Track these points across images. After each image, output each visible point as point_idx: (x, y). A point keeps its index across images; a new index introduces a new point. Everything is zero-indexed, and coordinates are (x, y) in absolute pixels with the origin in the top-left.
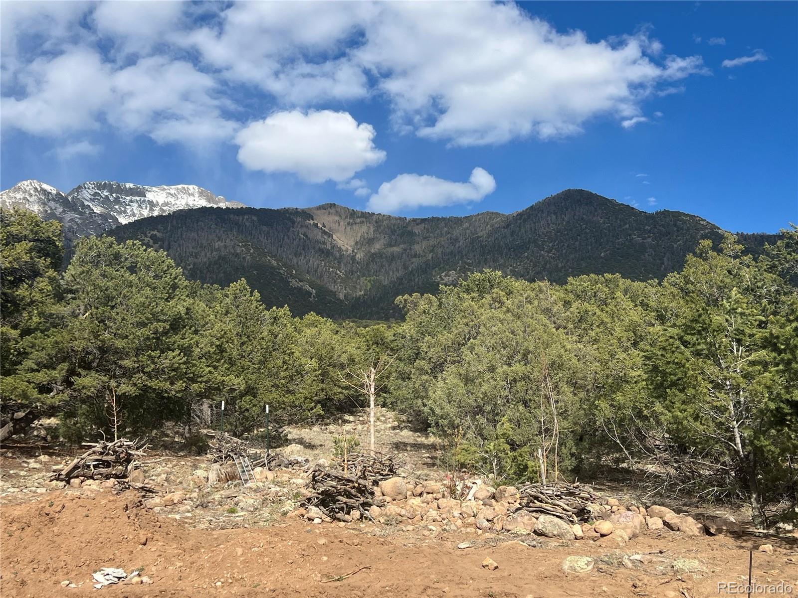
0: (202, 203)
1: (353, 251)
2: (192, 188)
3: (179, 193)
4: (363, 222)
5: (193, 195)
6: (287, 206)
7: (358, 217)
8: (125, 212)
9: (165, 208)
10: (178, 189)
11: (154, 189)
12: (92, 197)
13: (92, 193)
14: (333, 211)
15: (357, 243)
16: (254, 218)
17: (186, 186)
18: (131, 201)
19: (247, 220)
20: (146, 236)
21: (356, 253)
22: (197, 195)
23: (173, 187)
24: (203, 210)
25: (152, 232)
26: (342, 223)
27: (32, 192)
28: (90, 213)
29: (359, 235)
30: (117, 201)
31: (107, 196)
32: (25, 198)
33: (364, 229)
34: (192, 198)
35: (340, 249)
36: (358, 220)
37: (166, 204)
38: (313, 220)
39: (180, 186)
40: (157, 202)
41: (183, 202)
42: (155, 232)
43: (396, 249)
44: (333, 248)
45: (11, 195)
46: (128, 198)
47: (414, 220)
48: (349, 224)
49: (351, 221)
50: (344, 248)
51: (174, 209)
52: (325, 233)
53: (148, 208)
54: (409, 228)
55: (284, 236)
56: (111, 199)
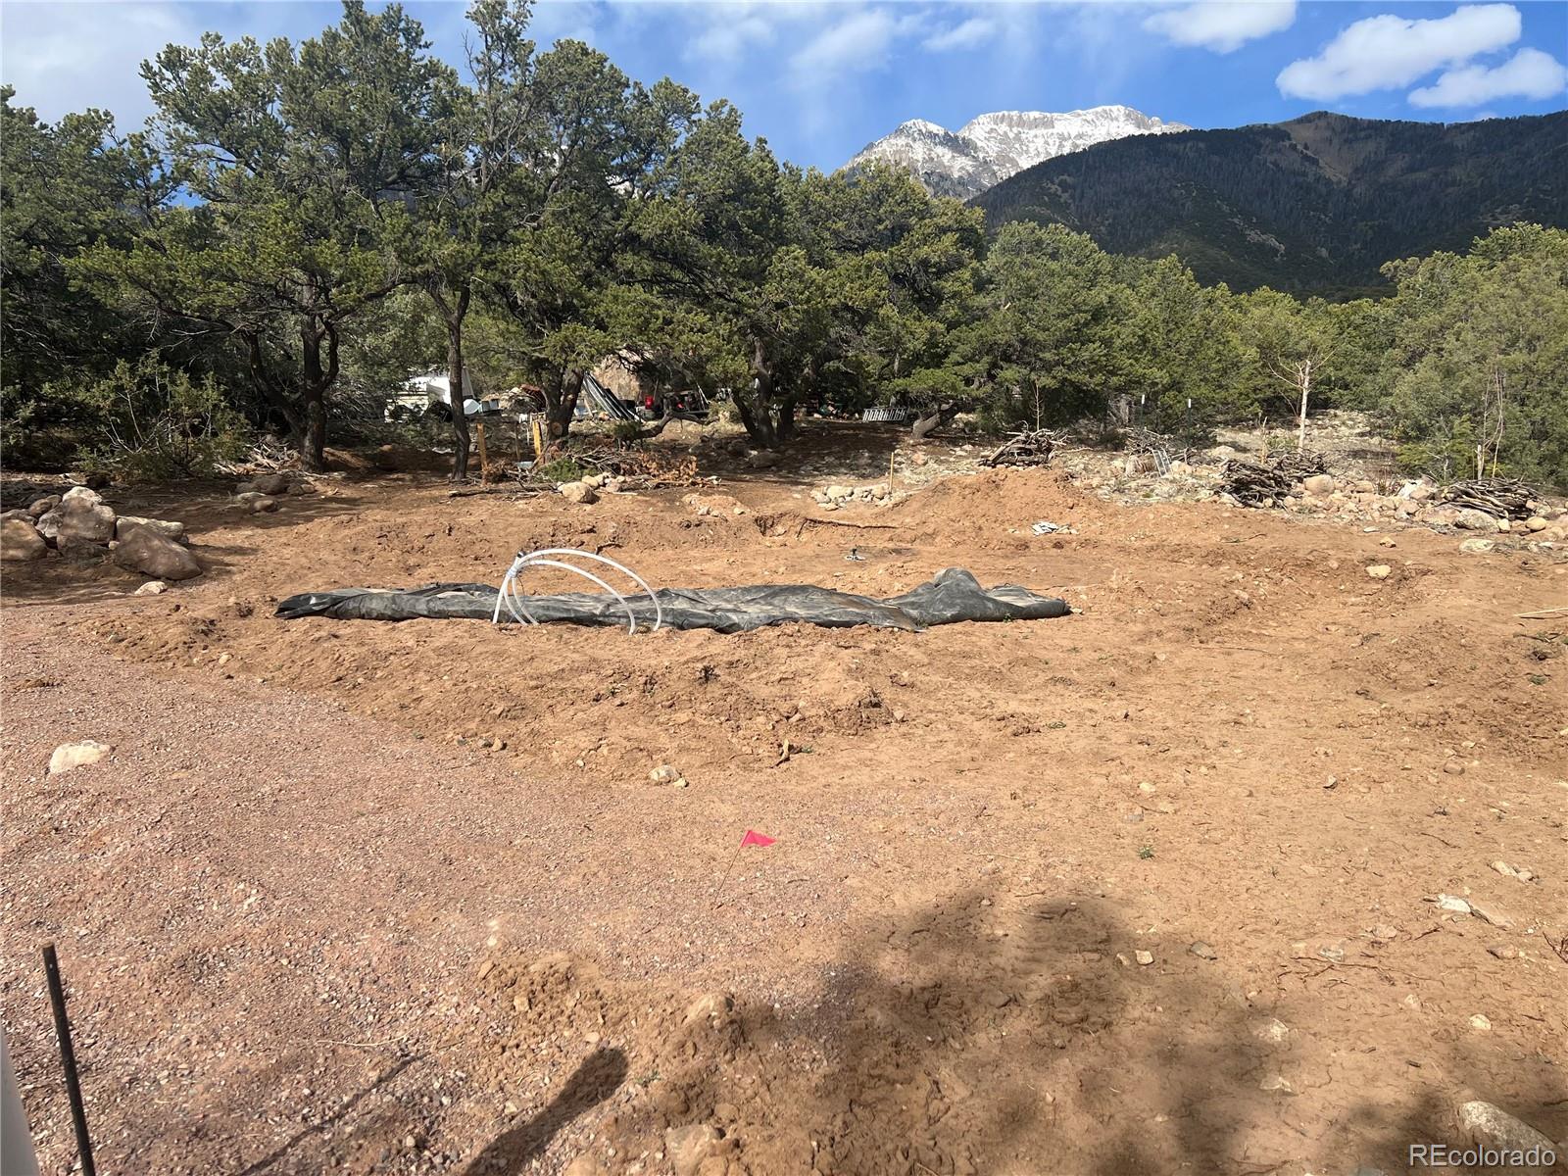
0: (1129, 130)
1: (1349, 183)
2: (1118, 110)
3: (1098, 119)
4: (1370, 136)
5: (1117, 119)
6: (1250, 124)
7: (1363, 129)
8: (1027, 152)
9: (1078, 142)
10: (1097, 113)
11: (1066, 115)
12: (987, 135)
13: (988, 129)
14: (1322, 123)
15: (1356, 170)
16: (1202, 145)
17: (1107, 108)
18: (1036, 136)
19: (1191, 148)
20: (1053, 183)
21: (1354, 186)
22: (1122, 119)
23: (1090, 111)
24: (1131, 139)
25: (1061, 177)
26: (1335, 141)
27: (916, 135)
29: (1363, 156)
30: (1018, 137)
31: (1005, 133)
32: (907, 145)
33: (1371, 146)
34: (1115, 123)
35: (1328, 182)
36: (1363, 134)
37: (1080, 136)
38: (1290, 139)
39: (1099, 109)
40: (1069, 134)
41: (1104, 131)
42: (1065, 177)
43: (1422, 176)
44: (1318, 180)
45: (893, 141)
46: (1033, 132)
47: (1458, 126)
48: (1346, 141)
49: (1351, 136)
50: (1334, 179)
51: (1092, 142)
52: (1306, 158)
53: (1057, 144)
54: (1447, 140)
55: (1244, 168)
56: (1011, 135)
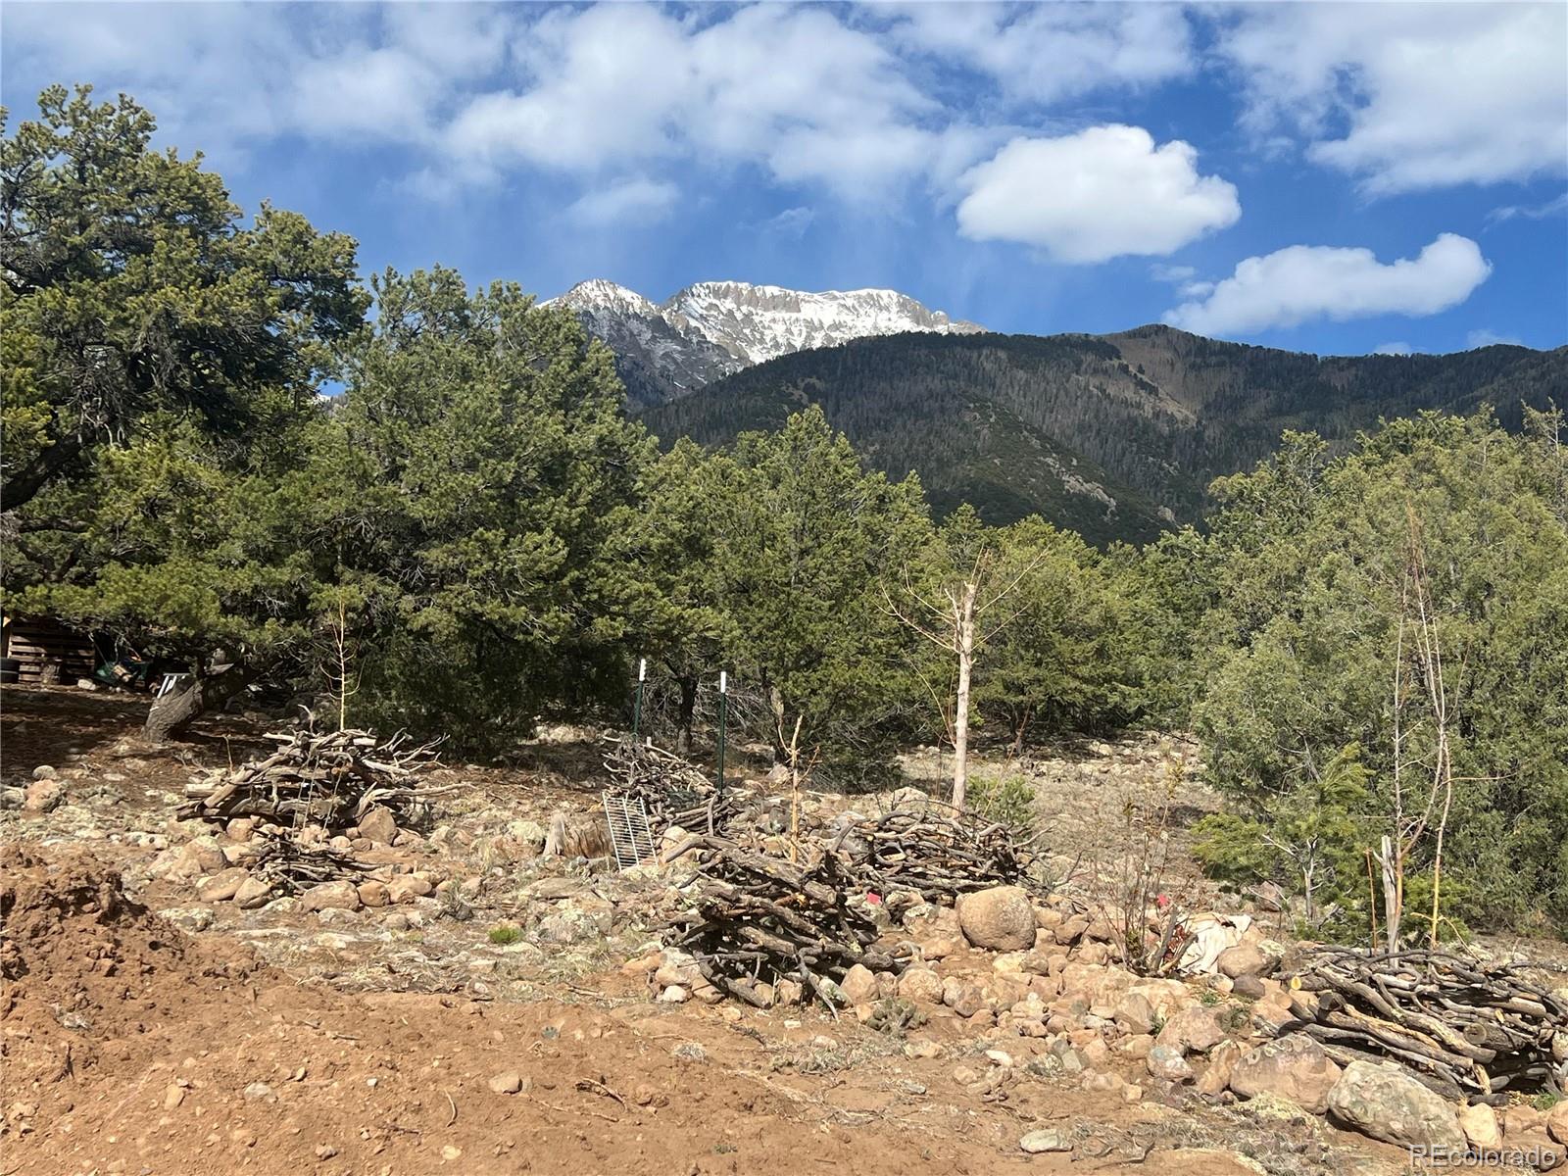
0: (904, 324)
1: (1199, 423)
2: (888, 296)
3: (861, 306)
4: (1224, 363)
5: (887, 309)
6: (1067, 332)
7: (1213, 353)
8: (762, 341)
9: (834, 335)
10: (860, 297)
11: (816, 296)
12: (705, 312)
13: (705, 304)
14: (1161, 340)
15: (1207, 407)
16: (1002, 354)
17: (874, 292)
18: (774, 320)
19: (987, 357)
20: (796, 386)
21: (1205, 428)
22: (894, 309)
23: (851, 293)
24: (906, 336)
25: (807, 380)
26: (1178, 365)
28: (698, 343)
29: (1214, 389)
30: (748, 317)
31: (730, 312)
32: (586, 313)
33: (1225, 377)
34: (885, 315)
35: (1172, 419)
36: (1213, 360)
37: (836, 326)
38: (1119, 358)
39: (863, 292)
40: (821, 322)
41: (869, 323)
42: (813, 380)
43: (1291, 421)
44: (1157, 415)
46: (769, 315)
47: (1335, 361)
48: (1193, 366)
49: (1199, 360)
50: (1179, 416)
51: (849, 335)
52: (1142, 385)
53: (804, 334)
54: (1322, 377)
55: (1058, 390)
56: (739, 316)
